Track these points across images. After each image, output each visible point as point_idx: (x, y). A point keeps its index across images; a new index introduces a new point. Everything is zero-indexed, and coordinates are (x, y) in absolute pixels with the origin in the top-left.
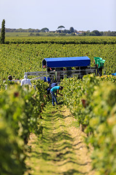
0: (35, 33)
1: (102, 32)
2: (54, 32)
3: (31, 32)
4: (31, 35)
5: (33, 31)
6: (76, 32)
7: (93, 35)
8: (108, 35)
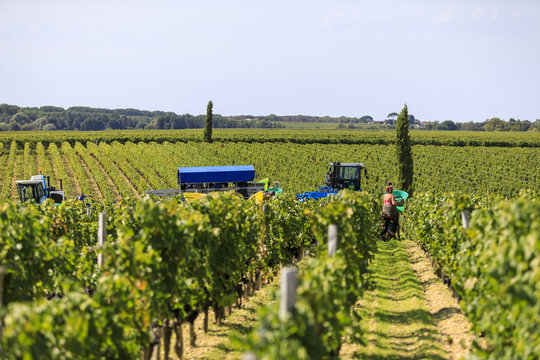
0: (347, 125)
1: (460, 125)
2: (382, 123)
3: (344, 120)
4: (341, 127)
5: (348, 120)
6: (418, 123)
7: (444, 129)
8: (470, 129)
